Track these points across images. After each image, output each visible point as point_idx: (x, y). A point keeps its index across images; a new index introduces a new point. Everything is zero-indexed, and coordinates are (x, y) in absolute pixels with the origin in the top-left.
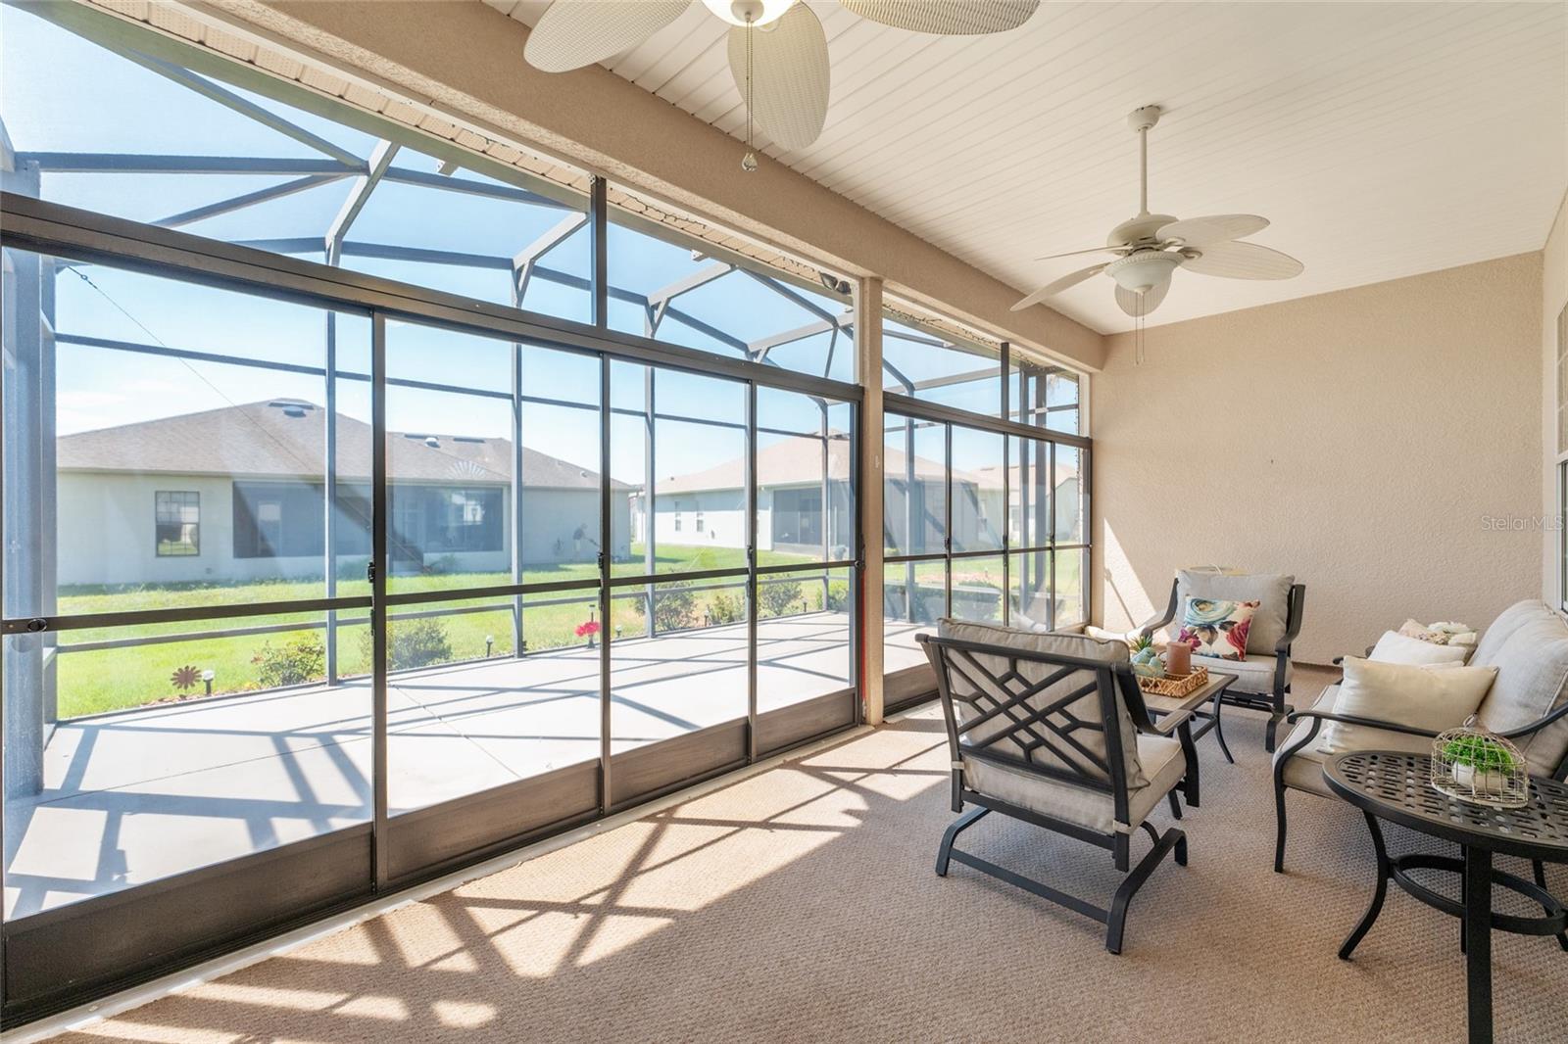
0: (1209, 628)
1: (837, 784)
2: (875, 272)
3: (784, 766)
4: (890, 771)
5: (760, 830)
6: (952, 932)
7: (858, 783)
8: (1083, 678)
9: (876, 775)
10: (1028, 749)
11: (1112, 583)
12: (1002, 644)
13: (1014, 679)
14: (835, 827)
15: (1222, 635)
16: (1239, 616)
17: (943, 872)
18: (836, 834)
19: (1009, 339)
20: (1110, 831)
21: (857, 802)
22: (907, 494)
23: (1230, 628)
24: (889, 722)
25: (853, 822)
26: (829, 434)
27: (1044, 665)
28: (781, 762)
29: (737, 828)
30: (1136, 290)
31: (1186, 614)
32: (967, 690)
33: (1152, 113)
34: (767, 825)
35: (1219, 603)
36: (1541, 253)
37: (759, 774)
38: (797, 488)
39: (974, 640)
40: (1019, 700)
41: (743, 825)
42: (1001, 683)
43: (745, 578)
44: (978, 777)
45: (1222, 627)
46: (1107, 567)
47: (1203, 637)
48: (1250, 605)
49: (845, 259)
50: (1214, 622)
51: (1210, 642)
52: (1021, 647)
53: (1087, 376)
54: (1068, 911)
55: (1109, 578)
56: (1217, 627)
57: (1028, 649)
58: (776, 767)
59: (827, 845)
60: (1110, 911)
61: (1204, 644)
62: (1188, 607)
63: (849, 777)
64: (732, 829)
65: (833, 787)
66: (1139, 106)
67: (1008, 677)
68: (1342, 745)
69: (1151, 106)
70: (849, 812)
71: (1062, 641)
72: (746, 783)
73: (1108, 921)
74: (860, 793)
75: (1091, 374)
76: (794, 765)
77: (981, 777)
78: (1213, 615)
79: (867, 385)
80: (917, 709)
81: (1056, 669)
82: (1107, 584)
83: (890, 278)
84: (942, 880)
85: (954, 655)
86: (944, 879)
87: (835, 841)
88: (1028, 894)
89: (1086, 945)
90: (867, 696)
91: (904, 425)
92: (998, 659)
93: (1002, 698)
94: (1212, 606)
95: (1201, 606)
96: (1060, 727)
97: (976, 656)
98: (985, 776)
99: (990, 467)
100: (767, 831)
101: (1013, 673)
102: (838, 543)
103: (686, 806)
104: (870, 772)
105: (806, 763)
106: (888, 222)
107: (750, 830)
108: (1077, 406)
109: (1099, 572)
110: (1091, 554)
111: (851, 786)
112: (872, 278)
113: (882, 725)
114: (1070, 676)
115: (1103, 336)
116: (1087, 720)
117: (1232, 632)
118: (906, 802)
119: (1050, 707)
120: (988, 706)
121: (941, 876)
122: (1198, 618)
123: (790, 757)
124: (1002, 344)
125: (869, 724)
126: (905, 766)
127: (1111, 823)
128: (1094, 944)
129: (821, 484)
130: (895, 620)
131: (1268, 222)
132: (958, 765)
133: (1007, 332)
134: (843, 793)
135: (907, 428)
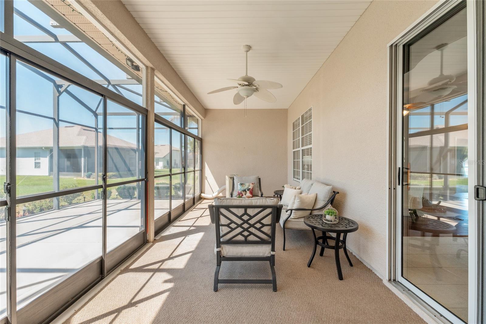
0: (245, 191)
1: (152, 272)
2: (154, 66)
3: (121, 273)
4: (170, 258)
5: (130, 309)
6: (234, 310)
7: (162, 267)
8: (268, 211)
9: (166, 262)
10: (246, 237)
11: (207, 181)
12: (241, 204)
13: (246, 215)
14: (164, 291)
15: (248, 192)
16: (251, 187)
17: (216, 289)
18: (167, 294)
19: (186, 104)
20: (269, 255)
21: (167, 276)
22: (137, 153)
23: (249, 190)
24: (157, 239)
25: (170, 285)
26: (98, 127)
27: (256, 209)
28: (119, 271)
29: (116, 314)
30: (244, 97)
31: (239, 187)
32: (227, 222)
33: (249, 48)
34: (131, 304)
35: (246, 184)
36: (287, 109)
37: (111, 281)
38: (66, 149)
39: (231, 204)
40: (246, 222)
41: (119, 311)
42: (240, 218)
43: (101, 190)
44: (226, 251)
45: (248, 190)
46: (206, 176)
47: (244, 193)
48: (253, 184)
49: (144, 56)
50: (246, 189)
51: (245, 194)
52: (248, 204)
53: (201, 120)
54: (256, 284)
55: (207, 179)
56: (247, 190)
57: (250, 204)
58: (118, 275)
59: (166, 300)
60: (272, 279)
61: (244, 195)
62: (239, 186)
63: (156, 266)
64: (113, 316)
65: (152, 273)
66: (247, 45)
67: (243, 215)
68: (295, 216)
69: (249, 46)
70: (166, 281)
71: (260, 200)
72: (106, 288)
73: (272, 283)
74: (165, 272)
75: (202, 119)
76: (127, 270)
77: (227, 251)
78: (245, 187)
79: (149, 109)
80: (164, 232)
81: (260, 209)
82: (206, 181)
83: (158, 70)
84: (217, 293)
85: (223, 211)
86: (218, 292)
87: (168, 297)
88: (243, 284)
89: (266, 293)
90: (149, 231)
91: (136, 127)
92: (240, 209)
93: (239, 222)
94: (245, 185)
95: (242, 185)
96: (258, 227)
97: (232, 210)
98: (229, 250)
99: (164, 145)
100: (134, 308)
101: (246, 213)
102: (88, 172)
103: (75, 316)
104: (163, 261)
105: (132, 267)
106: (157, 49)
107: (124, 311)
108: (197, 128)
109: (204, 177)
110: (202, 172)
111: (159, 270)
112: (151, 68)
113: (155, 241)
114: (264, 211)
115: (205, 109)
116: (267, 223)
117: (250, 191)
118: (184, 268)
119: (256, 222)
120: (233, 226)
121: (216, 291)
122: (242, 188)
123: (123, 267)
124: (183, 105)
125: (150, 242)
126: (174, 255)
127: (270, 252)
128: (270, 291)
129: (94, 147)
130: (131, 200)
131: (282, 86)
132: (218, 249)
133: (186, 101)
134: (158, 274)
135: (137, 129)
